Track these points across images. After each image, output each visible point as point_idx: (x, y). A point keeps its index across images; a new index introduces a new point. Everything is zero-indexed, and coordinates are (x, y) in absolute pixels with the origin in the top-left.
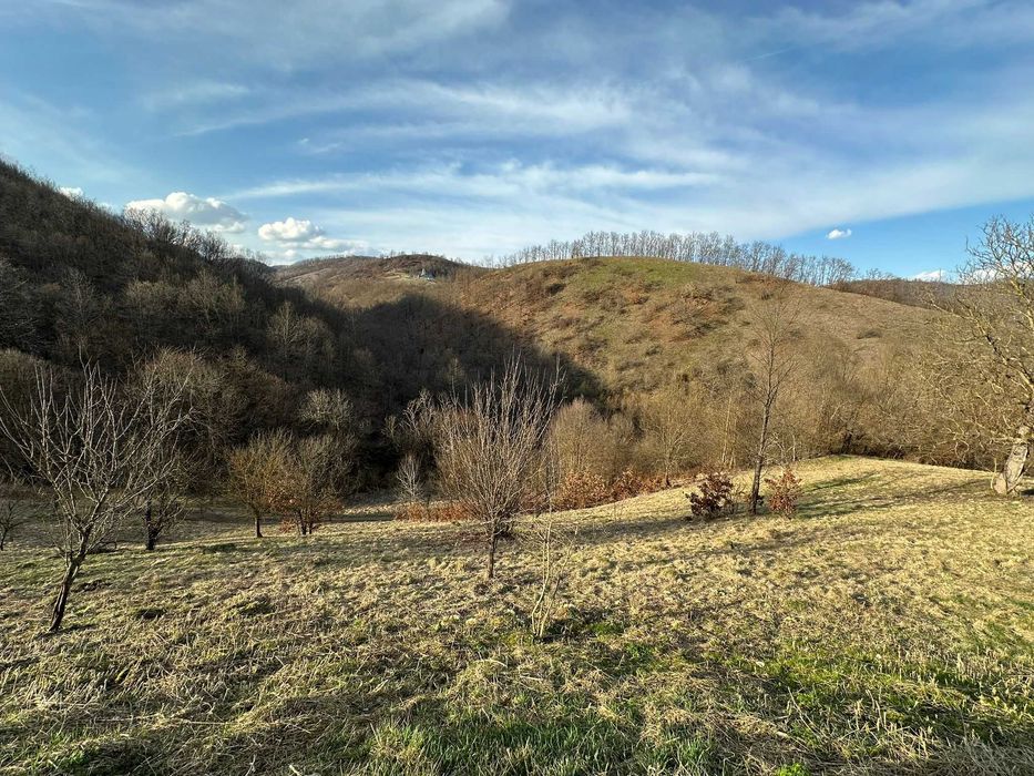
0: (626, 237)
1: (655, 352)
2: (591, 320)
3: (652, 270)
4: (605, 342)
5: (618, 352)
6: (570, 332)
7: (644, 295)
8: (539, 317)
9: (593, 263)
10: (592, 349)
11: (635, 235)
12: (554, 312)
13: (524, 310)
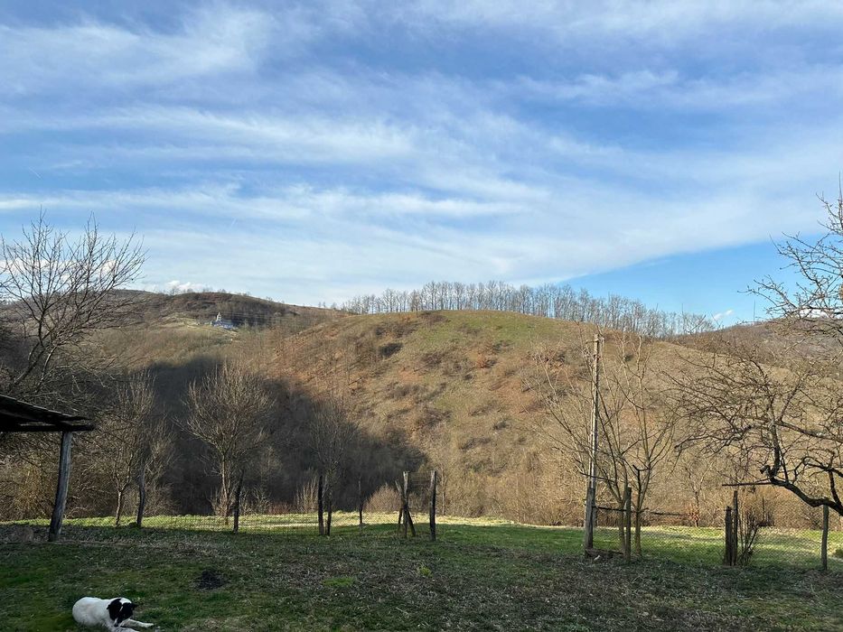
0: (472, 288)
1: (503, 426)
2: (432, 389)
3: (500, 328)
4: (447, 415)
5: (462, 427)
6: (407, 403)
7: (491, 357)
8: (371, 385)
9: (434, 317)
10: (432, 423)
11: (481, 286)
12: (389, 378)
13: (353, 377)
